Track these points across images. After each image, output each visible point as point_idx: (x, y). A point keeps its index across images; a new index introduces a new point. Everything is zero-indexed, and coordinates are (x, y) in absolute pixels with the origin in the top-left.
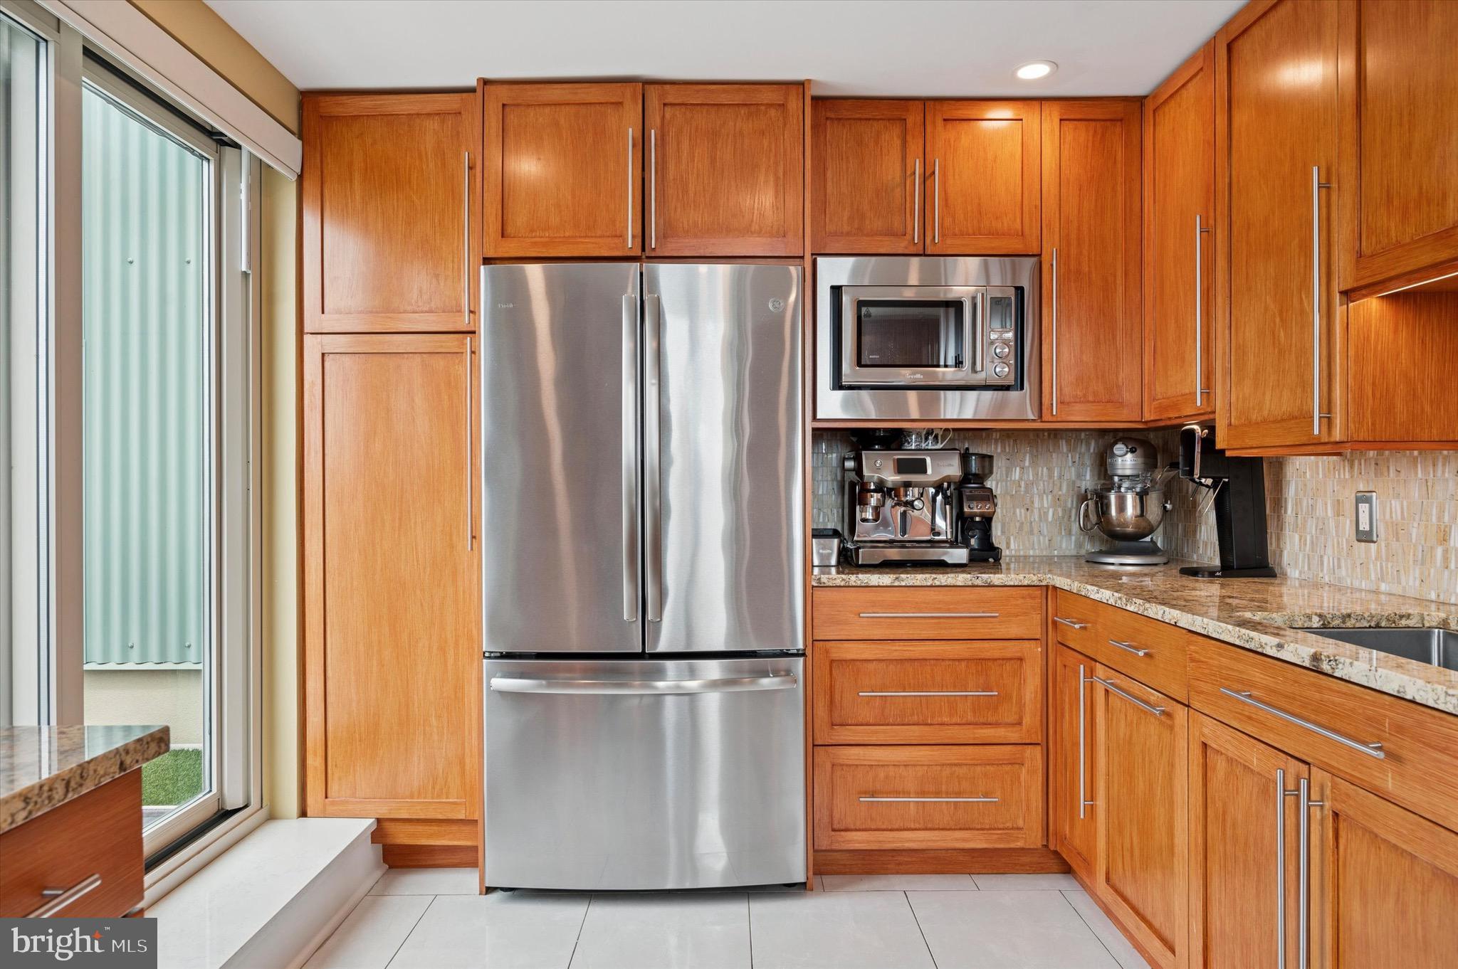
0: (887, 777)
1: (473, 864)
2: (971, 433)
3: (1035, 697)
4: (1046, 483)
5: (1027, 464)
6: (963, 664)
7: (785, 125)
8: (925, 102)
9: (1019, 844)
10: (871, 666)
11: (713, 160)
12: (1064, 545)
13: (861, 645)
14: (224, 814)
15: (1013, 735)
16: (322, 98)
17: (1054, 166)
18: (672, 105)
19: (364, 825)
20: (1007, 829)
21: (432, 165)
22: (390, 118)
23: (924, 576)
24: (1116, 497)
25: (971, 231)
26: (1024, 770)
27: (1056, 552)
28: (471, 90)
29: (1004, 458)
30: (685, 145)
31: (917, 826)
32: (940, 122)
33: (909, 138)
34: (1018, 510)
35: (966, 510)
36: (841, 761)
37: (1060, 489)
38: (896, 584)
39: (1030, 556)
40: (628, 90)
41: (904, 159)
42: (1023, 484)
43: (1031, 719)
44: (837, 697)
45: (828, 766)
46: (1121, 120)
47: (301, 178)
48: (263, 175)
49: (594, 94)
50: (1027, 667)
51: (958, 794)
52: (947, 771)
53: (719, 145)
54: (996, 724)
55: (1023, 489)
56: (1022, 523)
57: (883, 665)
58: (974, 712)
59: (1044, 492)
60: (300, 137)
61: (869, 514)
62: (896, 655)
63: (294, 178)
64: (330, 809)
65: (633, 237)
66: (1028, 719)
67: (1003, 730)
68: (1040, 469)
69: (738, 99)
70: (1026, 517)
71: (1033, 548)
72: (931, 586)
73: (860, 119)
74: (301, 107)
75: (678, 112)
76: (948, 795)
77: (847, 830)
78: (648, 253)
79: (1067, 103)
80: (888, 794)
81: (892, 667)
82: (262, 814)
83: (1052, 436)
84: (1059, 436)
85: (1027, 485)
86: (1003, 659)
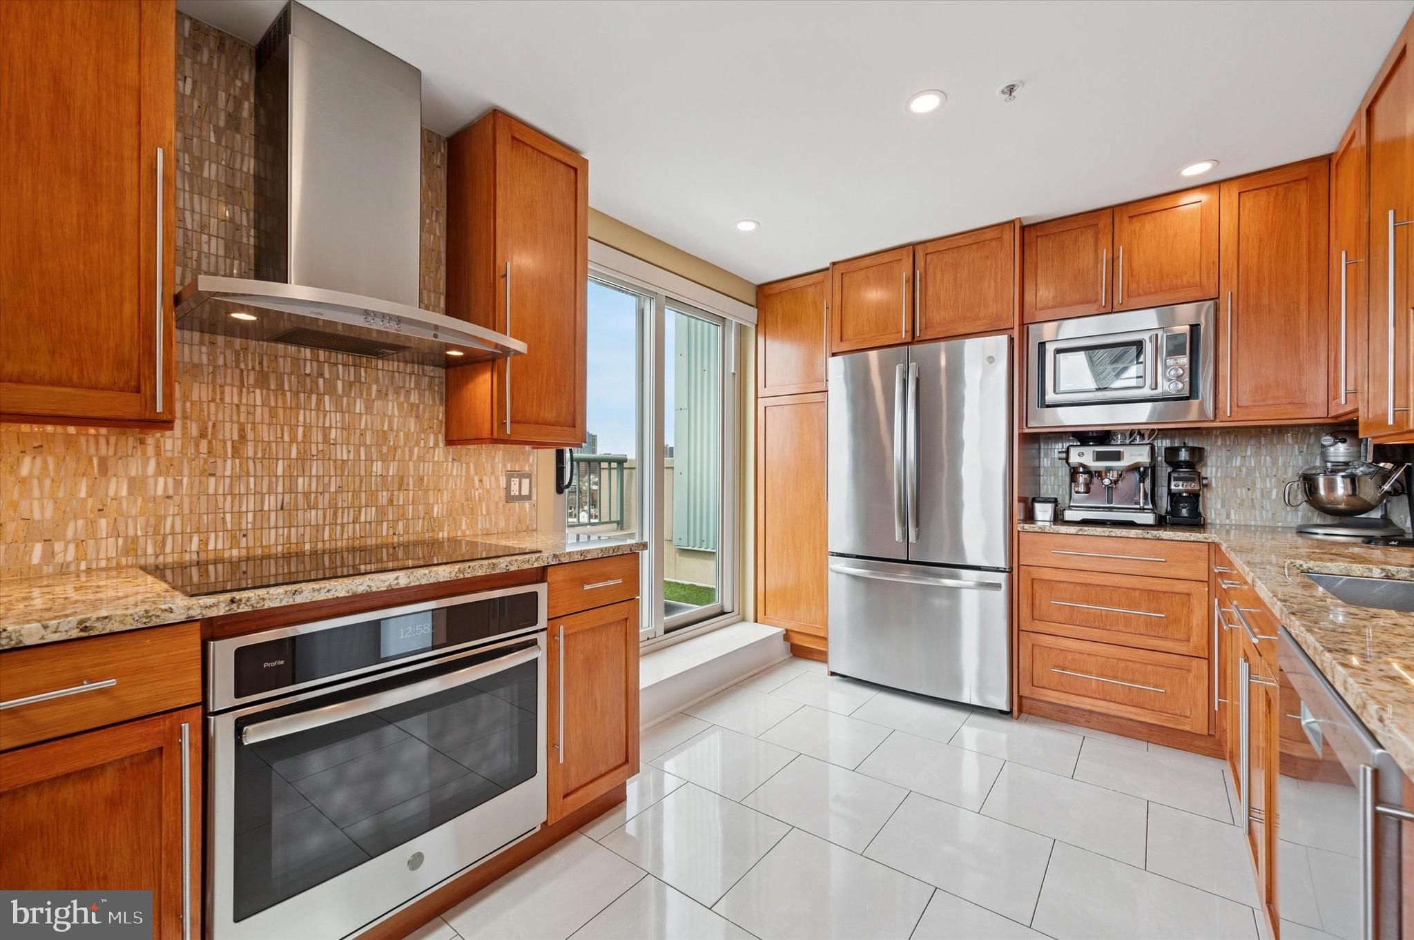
0: (1074, 659)
1: (825, 661)
2: (1191, 432)
3: (1203, 623)
4: (1269, 469)
5: (1249, 454)
6: (1137, 593)
7: (1002, 249)
8: (1113, 209)
9: (1187, 728)
10: (1063, 586)
11: (955, 280)
12: (1289, 519)
13: (1054, 571)
14: (723, 613)
15: (1182, 648)
16: (765, 287)
17: (1232, 230)
18: (930, 253)
19: (779, 630)
20: (1176, 714)
21: (811, 309)
22: (793, 290)
23: (1103, 529)
24: (1325, 480)
25: (1153, 290)
26: (1191, 675)
27: (1280, 524)
28: (827, 269)
29: (1224, 450)
30: (939, 275)
31: (1098, 696)
32: (1126, 219)
33: (1100, 236)
34: (1239, 490)
35: (1173, 487)
36: (1038, 643)
37: (1286, 472)
38: (1080, 533)
39: (1251, 526)
40: (905, 251)
41: (1096, 251)
42: (1244, 470)
43: (1197, 638)
44: (1037, 602)
45: (1030, 645)
46: (1306, 178)
47: (757, 326)
48: (742, 330)
49: (887, 258)
50: (1195, 602)
51: (1133, 681)
52: (1122, 664)
53: (959, 270)
54: (1166, 638)
55: (1244, 473)
56: (1243, 500)
57: (1072, 585)
58: (1146, 626)
59: (1267, 476)
60: (757, 307)
61: (1082, 489)
62: (1082, 581)
63: (754, 327)
64: (766, 620)
65: (906, 332)
66: (1195, 638)
67: (1171, 643)
68: (1263, 458)
69: (970, 241)
70: (1247, 495)
71: (1255, 520)
72: (1108, 536)
73: (1063, 231)
74: (757, 293)
75: (934, 257)
76: (1123, 680)
77: (1043, 688)
78: (916, 339)
79: (1247, 178)
80: (1074, 670)
81: (1078, 588)
82: (739, 617)
83: (1276, 431)
84: (1284, 431)
85: (1248, 470)
86: (1173, 593)
